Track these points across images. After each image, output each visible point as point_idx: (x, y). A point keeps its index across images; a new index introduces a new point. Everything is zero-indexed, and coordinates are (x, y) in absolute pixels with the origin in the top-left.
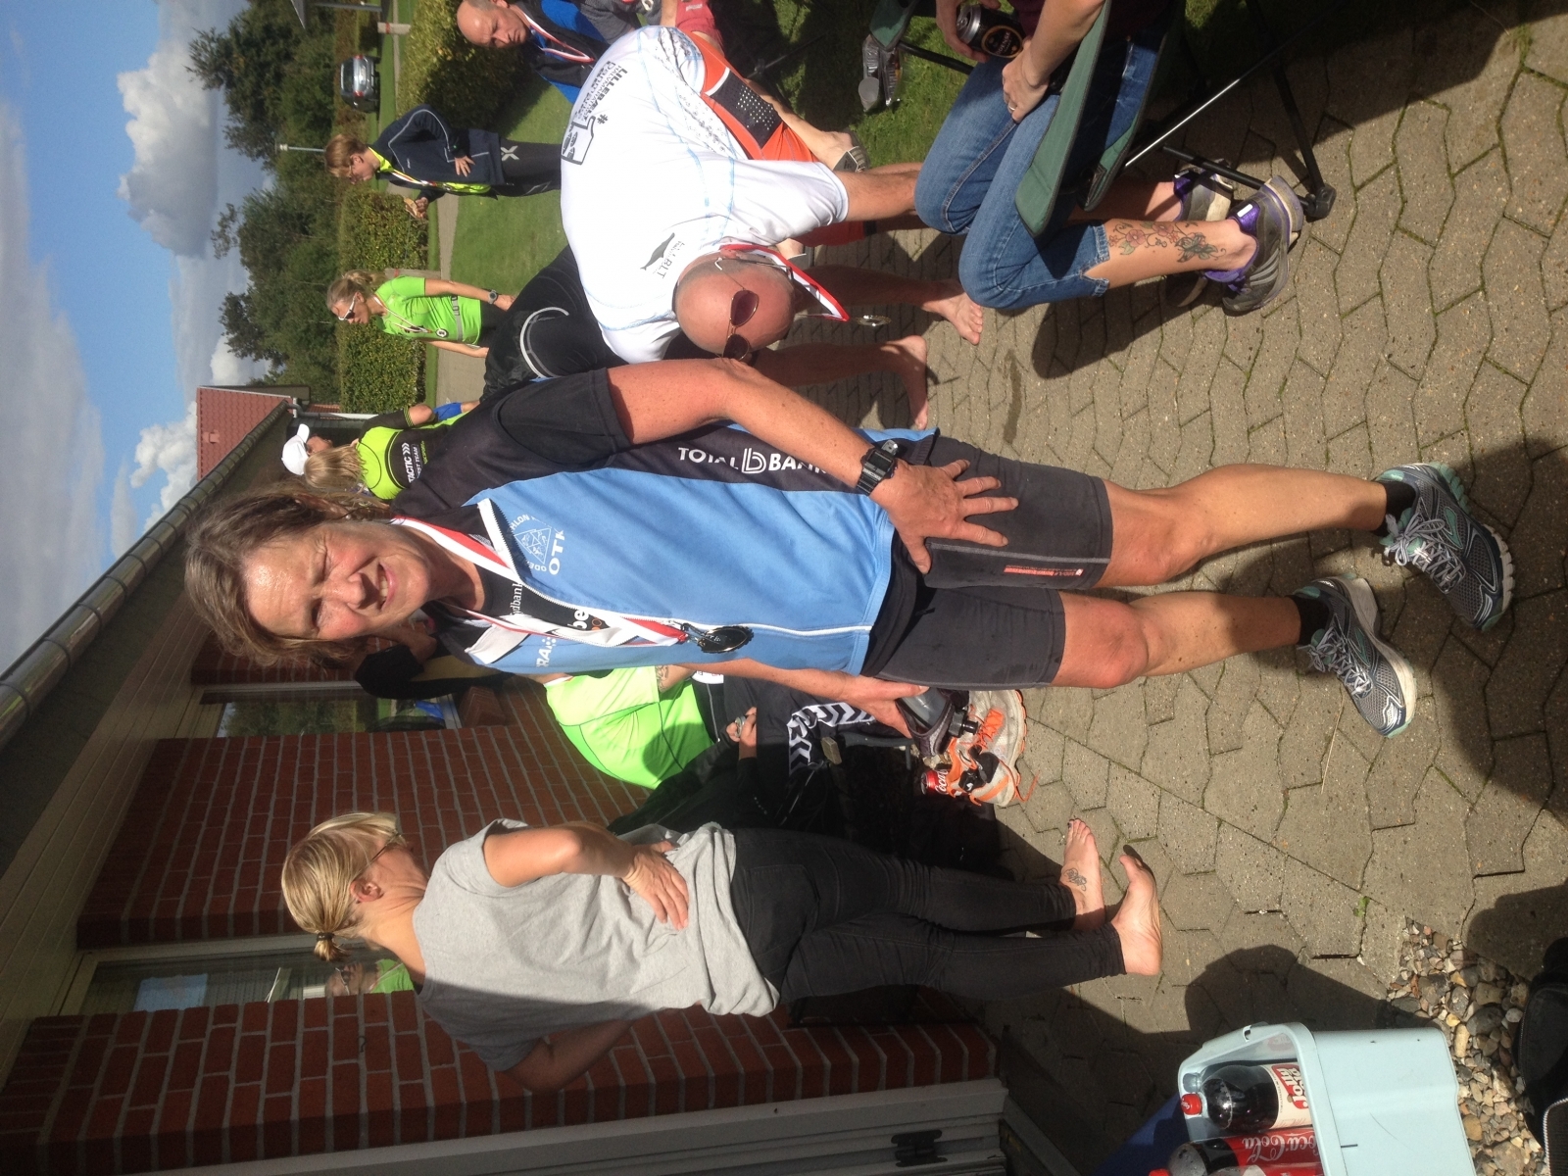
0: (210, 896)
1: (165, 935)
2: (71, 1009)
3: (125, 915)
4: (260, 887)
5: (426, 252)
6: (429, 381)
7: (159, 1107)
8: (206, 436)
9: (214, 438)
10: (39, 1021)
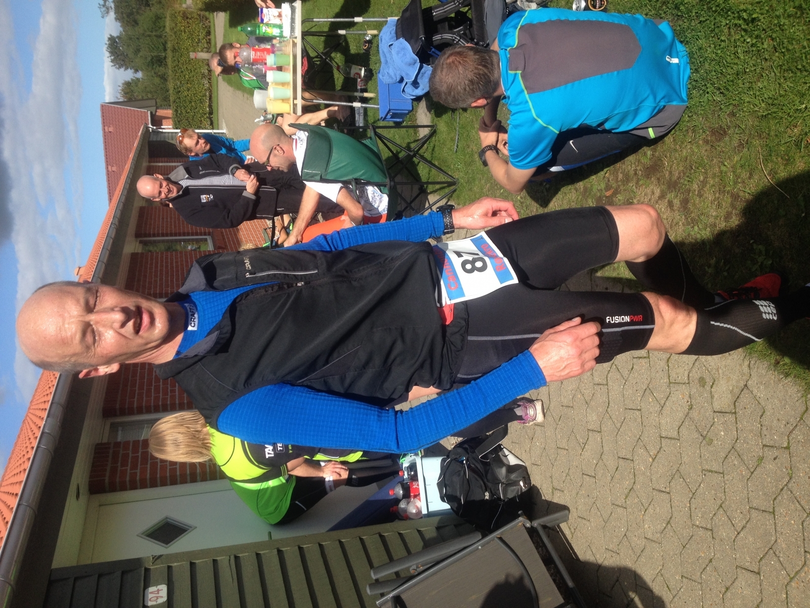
0: (145, 398)
1: (131, 412)
2: (105, 440)
3: (118, 406)
4: (161, 395)
5: (210, 39)
6: (214, 105)
7: (138, 471)
8: (106, 128)
9: (111, 129)
10: (98, 444)
